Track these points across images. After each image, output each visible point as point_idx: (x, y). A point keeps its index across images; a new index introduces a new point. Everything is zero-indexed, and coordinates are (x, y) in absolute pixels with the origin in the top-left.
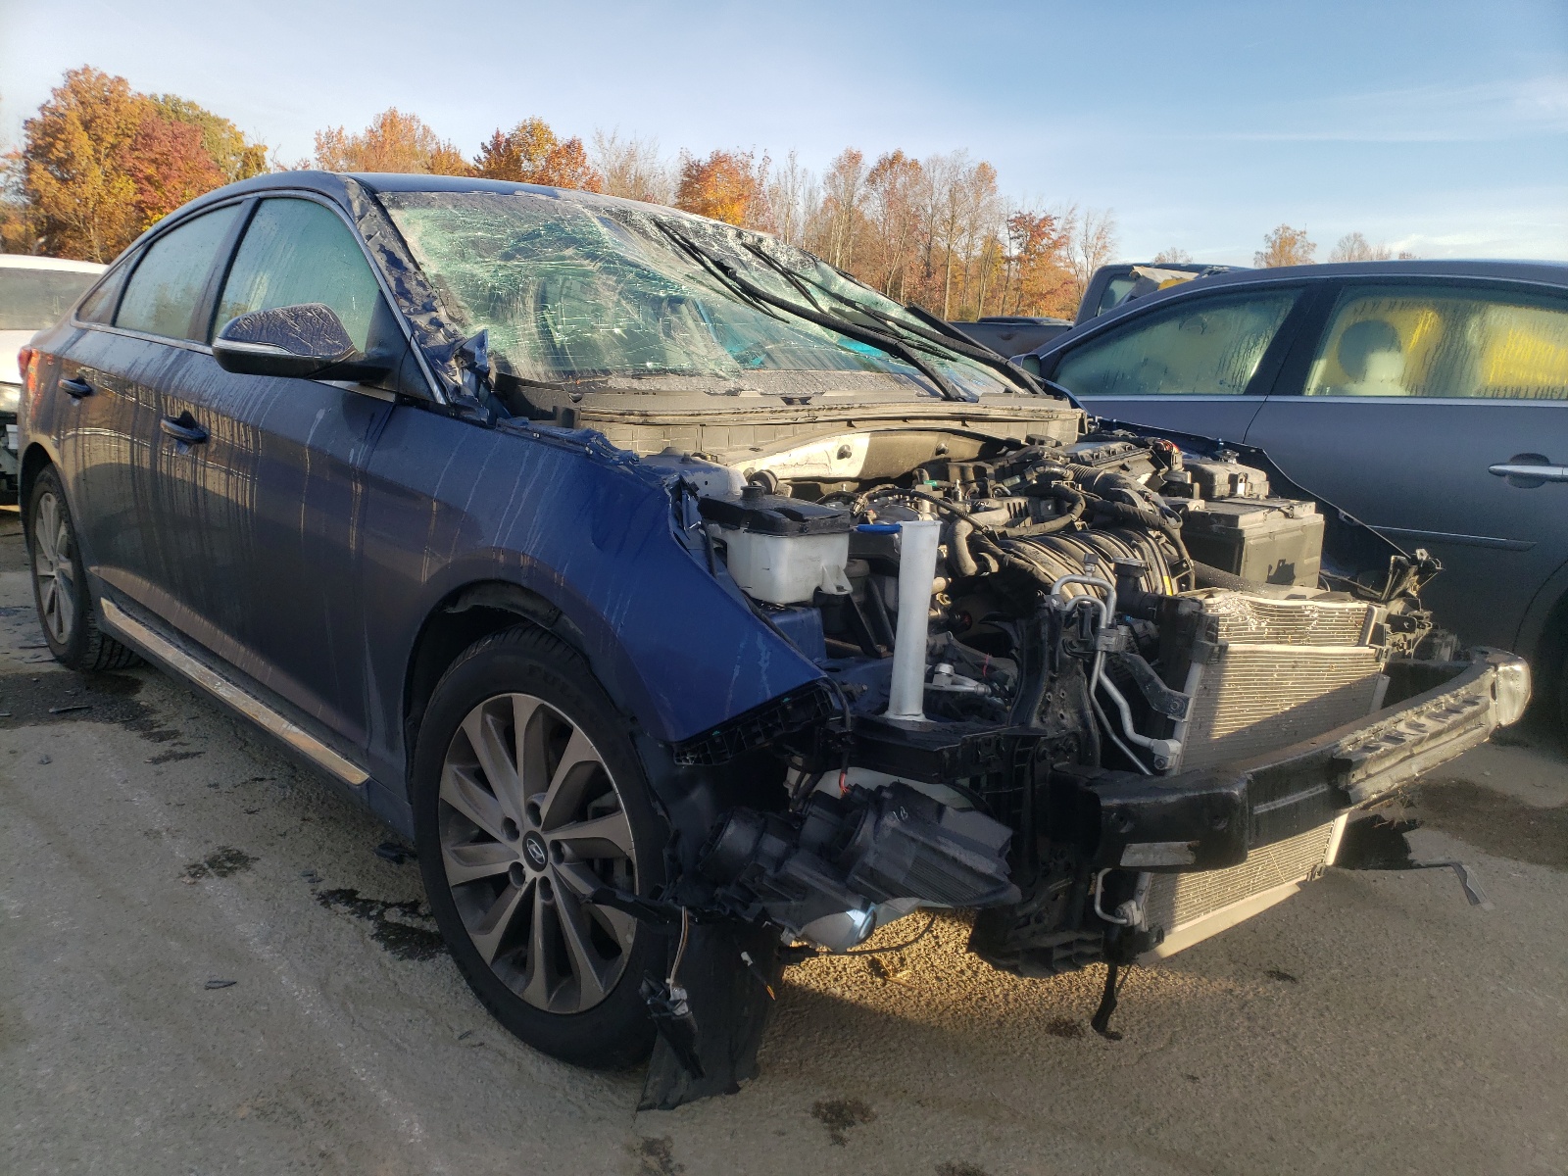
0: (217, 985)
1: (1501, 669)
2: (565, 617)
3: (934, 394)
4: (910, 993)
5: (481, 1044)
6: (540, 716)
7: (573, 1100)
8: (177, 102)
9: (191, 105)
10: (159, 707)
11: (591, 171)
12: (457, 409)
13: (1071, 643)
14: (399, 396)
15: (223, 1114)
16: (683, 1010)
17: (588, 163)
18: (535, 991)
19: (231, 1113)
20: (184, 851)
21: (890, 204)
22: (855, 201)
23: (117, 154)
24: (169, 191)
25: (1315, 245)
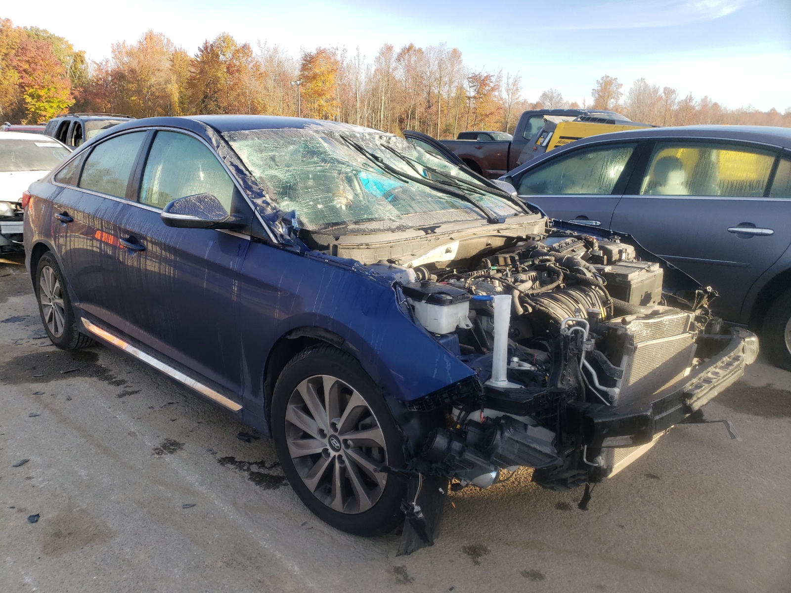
0: (188, 506)
1: (746, 340)
2: (347, 342)
3: (483, 218)
4: (493, 494)
5: (312, 528)
6: (336, 385)
7: (359, 551)
8: (37, 30)
9: (45, 31)
10: (110, 368)
11: (256, 59)
12: (284, 246)
13: (573, 349)
14: (252, 237)
15: (211, 565)
16: (421, 515)
17: (253, 55)
18: (337, 504)
19: (214, 564)
20: (151, 442)
21: (408, 71)
22: (391, 70)
23: (8, 59)
24: (36, 77)
25: (622, 85)
